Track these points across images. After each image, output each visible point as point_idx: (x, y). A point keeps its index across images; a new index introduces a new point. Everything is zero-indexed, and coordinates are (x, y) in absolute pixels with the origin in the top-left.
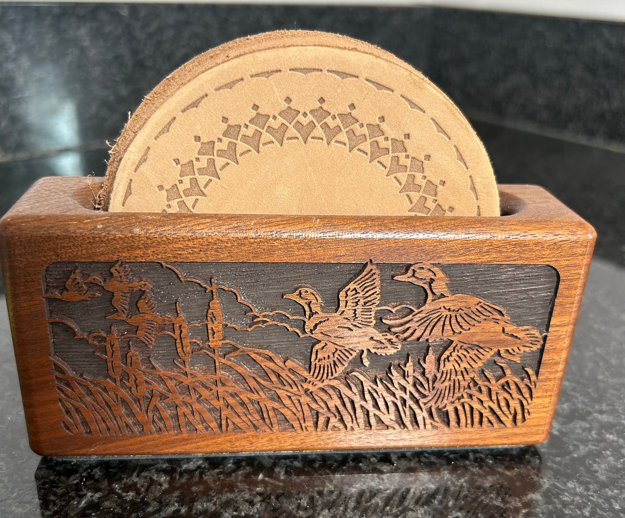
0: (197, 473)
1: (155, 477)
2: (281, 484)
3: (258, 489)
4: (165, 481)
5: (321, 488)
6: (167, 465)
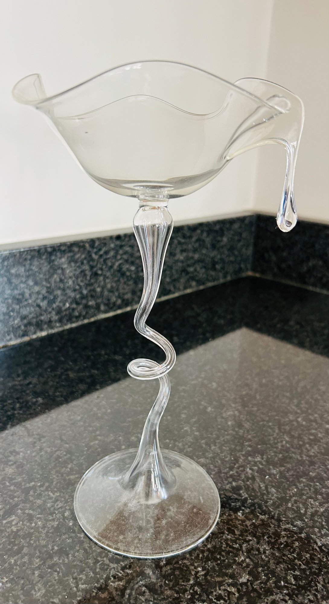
0: (249, 584)
1: (229, 589)
2: (295, 587)
3: (285, 592)
4: (235, 591)
5: (316, 588)
6: (231, 580)
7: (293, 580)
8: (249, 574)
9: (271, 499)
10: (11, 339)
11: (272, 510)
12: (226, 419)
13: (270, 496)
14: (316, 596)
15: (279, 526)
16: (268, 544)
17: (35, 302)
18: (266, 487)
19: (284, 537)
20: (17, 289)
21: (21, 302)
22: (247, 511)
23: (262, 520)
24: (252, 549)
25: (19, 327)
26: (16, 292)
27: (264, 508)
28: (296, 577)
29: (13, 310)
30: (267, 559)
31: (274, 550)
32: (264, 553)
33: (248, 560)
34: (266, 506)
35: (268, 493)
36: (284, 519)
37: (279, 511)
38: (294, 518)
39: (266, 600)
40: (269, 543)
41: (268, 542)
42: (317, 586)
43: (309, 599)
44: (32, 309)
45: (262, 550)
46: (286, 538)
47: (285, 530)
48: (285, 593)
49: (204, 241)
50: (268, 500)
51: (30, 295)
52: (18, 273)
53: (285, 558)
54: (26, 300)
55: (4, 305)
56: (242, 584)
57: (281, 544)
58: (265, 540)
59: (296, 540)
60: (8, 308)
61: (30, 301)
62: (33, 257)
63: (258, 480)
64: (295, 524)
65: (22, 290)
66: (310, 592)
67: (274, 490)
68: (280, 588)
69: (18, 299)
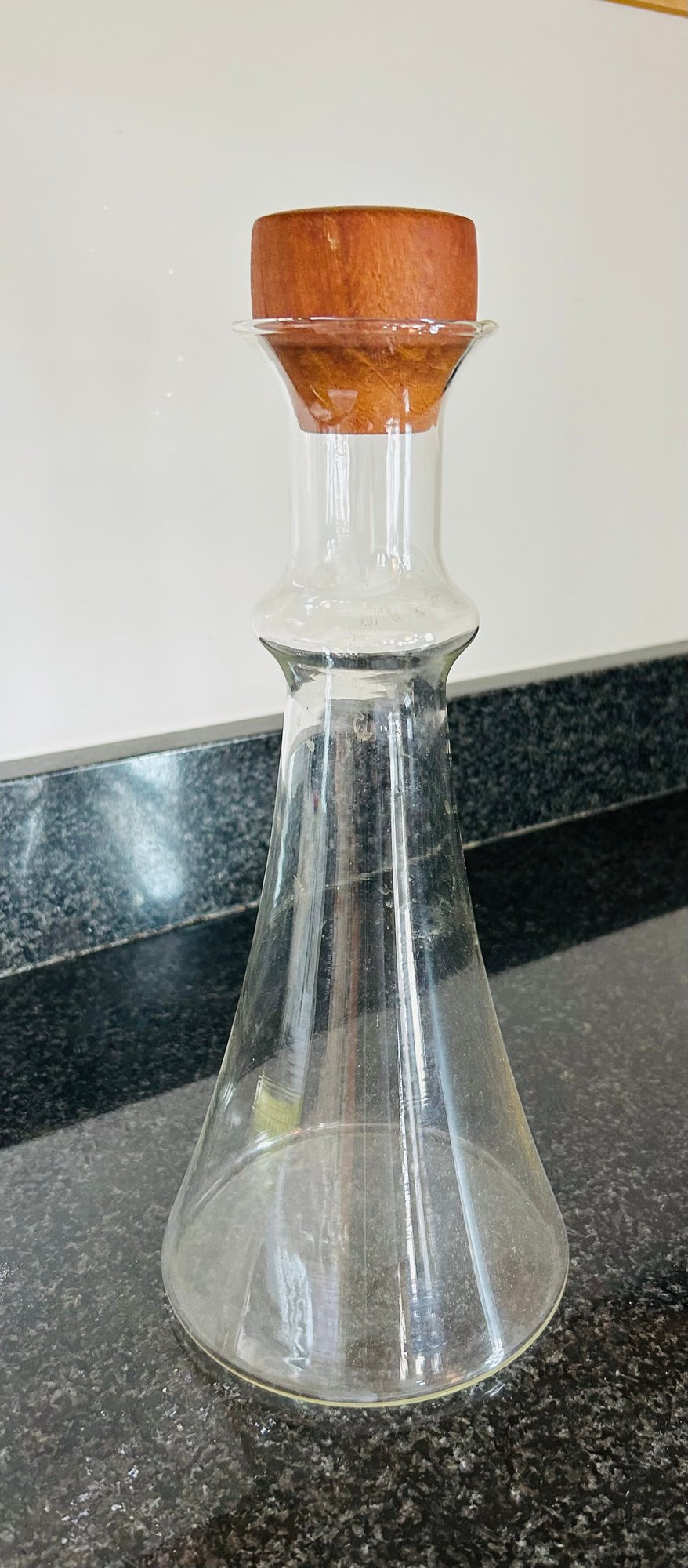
7: (636, 1370)
8: (565, 1352)
9: (638, 1244)
10: (209, 909)
11: (634, 1261)
12: (593, 1097)
13: (638, 1239)
14: (669, 1398)
15: (639, 1288)
16: (611, 1313)
17: (256, 838)
18: (635, 1224)
19: (642, 1305)
20: (224, 815)
21: (231, 840)
22: (590, 1258)
23: (612, 1276)
24: (581, 1317)
25: (227, 885)
26: (222, 820)
27: (621, 1257)
28: (643, 1368)
29: (215, 855)
30: (602, 1334)
31: (618, 1323)
32: (601, 1324)
33: (568, 1333)
34: (625, 1255)
35: (636, 1233)
36: (651, 1278)
37: (646, 1265)
38: (670, 1279)
39: (582, 1393)
40: (612, 1311)
41: (611, 1309)
42: (675, 1384)
43: (655, 1401)
44: (251, 853)
45: (597, 1320)
46: (645, 1308)
47: (648, 1295)
48: (618, 1388)
49: (620, 707)
50: (633, 1245)
51: (248, 825)
52: (226, 784)
53: (633, 1337)
54: (241, 835)
55: (200, 845)
56: (548, 1366)
57: (634, 1315)
58: (608, 1306)
59: (663, 1313)
60: (206, 851)
61: (247, 837)
62: (255, 756)
63: (623, 1209)
64: (669, 1288)
65: (233, 817)
66: (661, 1391)
67: (648, 1229)
68: (612, 1379)
69: (225, 833)
